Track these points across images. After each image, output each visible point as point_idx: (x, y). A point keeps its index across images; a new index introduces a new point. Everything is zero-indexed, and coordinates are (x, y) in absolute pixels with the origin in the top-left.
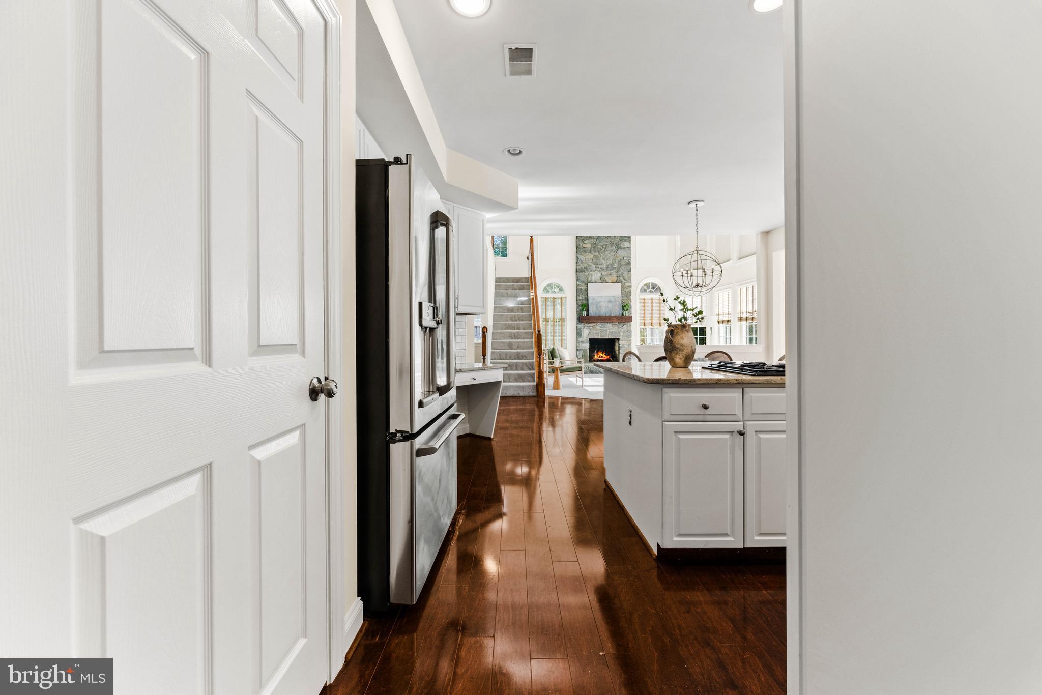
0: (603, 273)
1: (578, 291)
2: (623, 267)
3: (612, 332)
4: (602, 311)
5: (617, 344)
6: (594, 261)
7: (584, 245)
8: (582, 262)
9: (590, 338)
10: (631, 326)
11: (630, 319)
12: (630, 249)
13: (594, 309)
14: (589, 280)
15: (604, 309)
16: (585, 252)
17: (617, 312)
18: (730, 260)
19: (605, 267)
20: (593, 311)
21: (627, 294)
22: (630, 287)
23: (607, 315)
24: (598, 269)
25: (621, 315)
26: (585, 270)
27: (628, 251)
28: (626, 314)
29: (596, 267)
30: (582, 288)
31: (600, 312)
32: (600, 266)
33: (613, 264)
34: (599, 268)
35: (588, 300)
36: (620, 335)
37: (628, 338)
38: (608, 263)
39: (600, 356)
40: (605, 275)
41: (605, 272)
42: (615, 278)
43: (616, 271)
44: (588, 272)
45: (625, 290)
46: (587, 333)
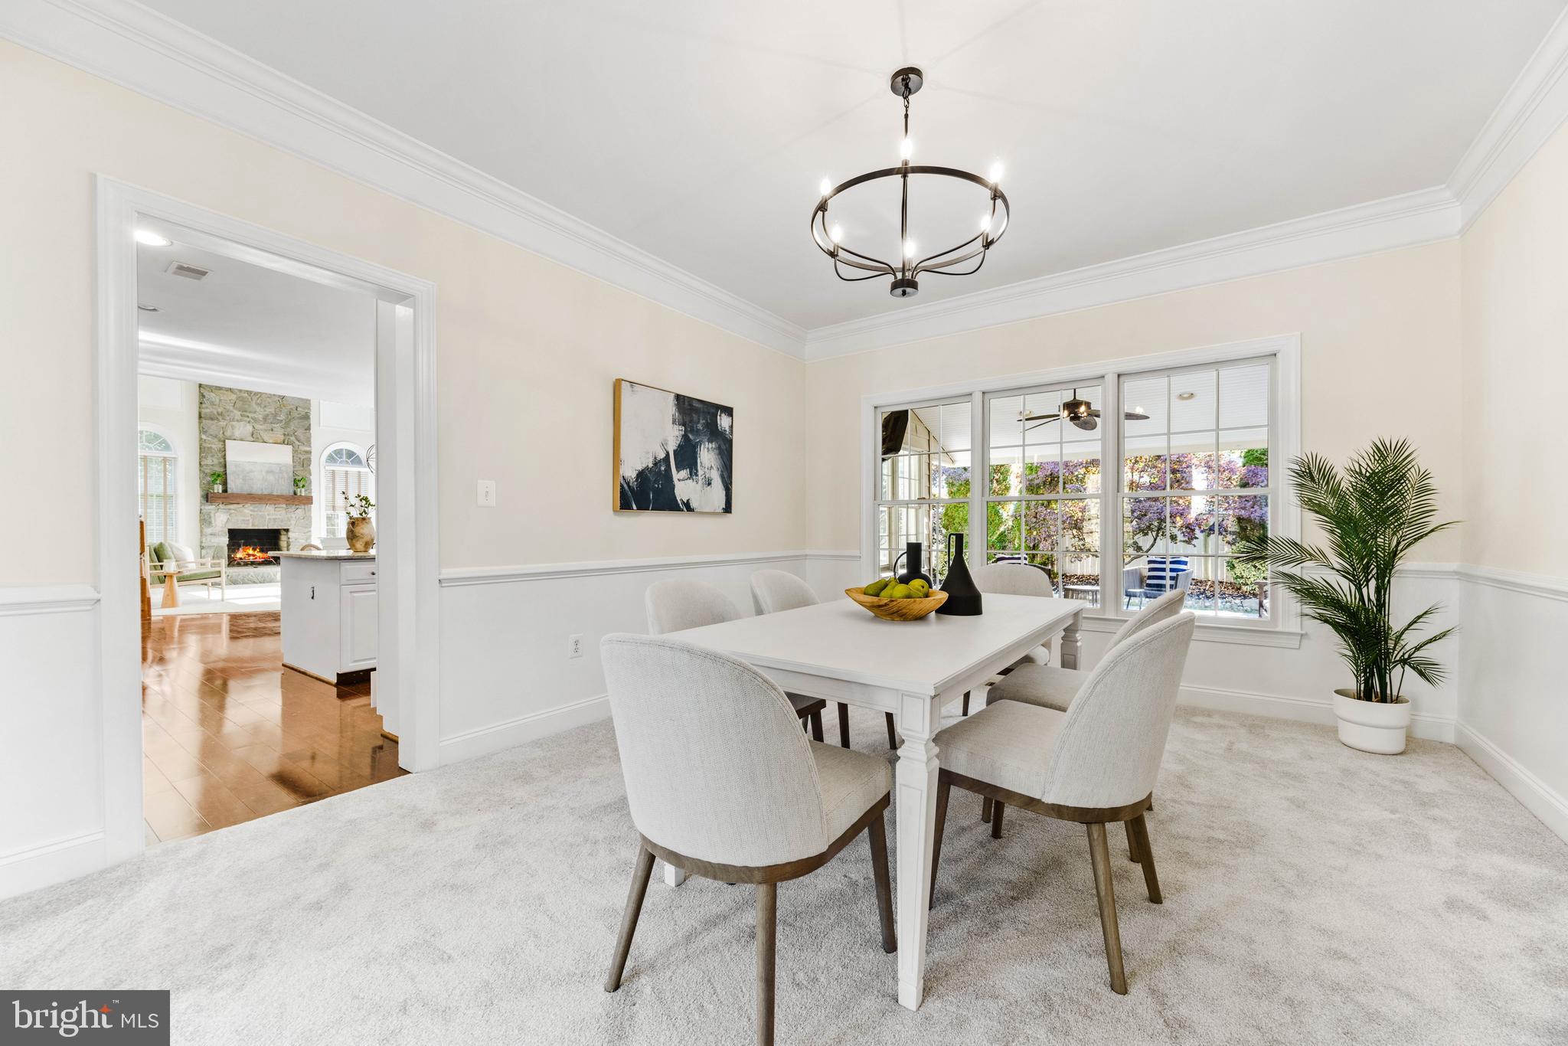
0: (257, 426)
1: (203, 451)
2: (296, 422)
3: (274, 519)
4: (254, 486)
5: (283, 538)
6: (237, 405)
8: (212, 404)
9: (230, 528)
10: (310, 510)
11: (308, 500)
13: (239, 482)
14: (228, 434)
15: (259, 483)
17: (286, 489)
19: (260, 417)
20: (236, 485)
21: (303, 461)
22: (310, 452)
23: (265, 492)
24: (247, 419)
25: (292, 493)
26: (220, 418)
28: (302, 492)
29: (241, 415)
30: (213, 446)
31: (251, 488)
32: (250, 415)
33: (275, 415)
34: (248, 417)
35: (225, 466)
36: (289, 523)
37: (306, 528)
38: (266, 413)
39: (249, 555)
40: (262, 430)
41: (260, 425)
42: (280, 437)
43: (283, 426)
44: (226, 422)
45: (299, 456)
46: (225, 520)
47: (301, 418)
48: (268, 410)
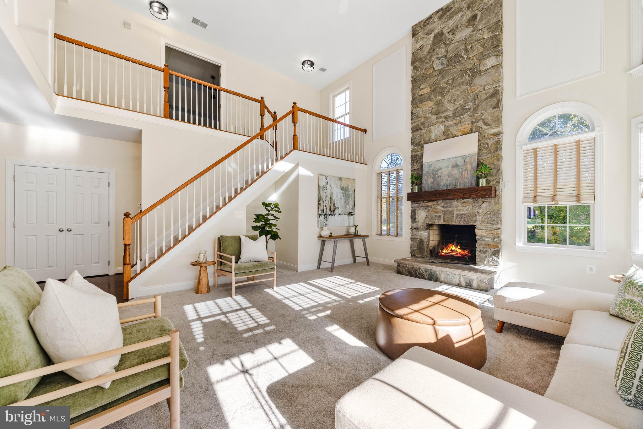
0: (449, 124)
1: (413, 159)
3: (461, 215)
4: (442, 183)
6: (434, 110)
7: (421, 93)
8: (418, 117)
10: (498, 204)
13: (430, 180)
14: (427, 139)
15: (445, 180)
16: (421, 101)
17: (466, 180)
19: (450, 113)
20: (428, 183)
22: (499, 134)
23: (450, 187)
24: (440, 120)
25: (473, 186)
26: (422, 127)
28: (483, 183)
29: (437, 118)
30: (418, 153)
31: (439, 185)
32: (443, 115)
33: (465, 105)
34: (441, 117)
35: (422, 168)
36: (474, 219)
38: (456, 107)
39: (452, 251)
40: (452, 126)
41: (450, 121)
42: (467, 126)
43: (471, 114)
44: (426, 129)
45: (486, 141)
46: (425, 216)
47: (491, 97)
48: (458, 104)
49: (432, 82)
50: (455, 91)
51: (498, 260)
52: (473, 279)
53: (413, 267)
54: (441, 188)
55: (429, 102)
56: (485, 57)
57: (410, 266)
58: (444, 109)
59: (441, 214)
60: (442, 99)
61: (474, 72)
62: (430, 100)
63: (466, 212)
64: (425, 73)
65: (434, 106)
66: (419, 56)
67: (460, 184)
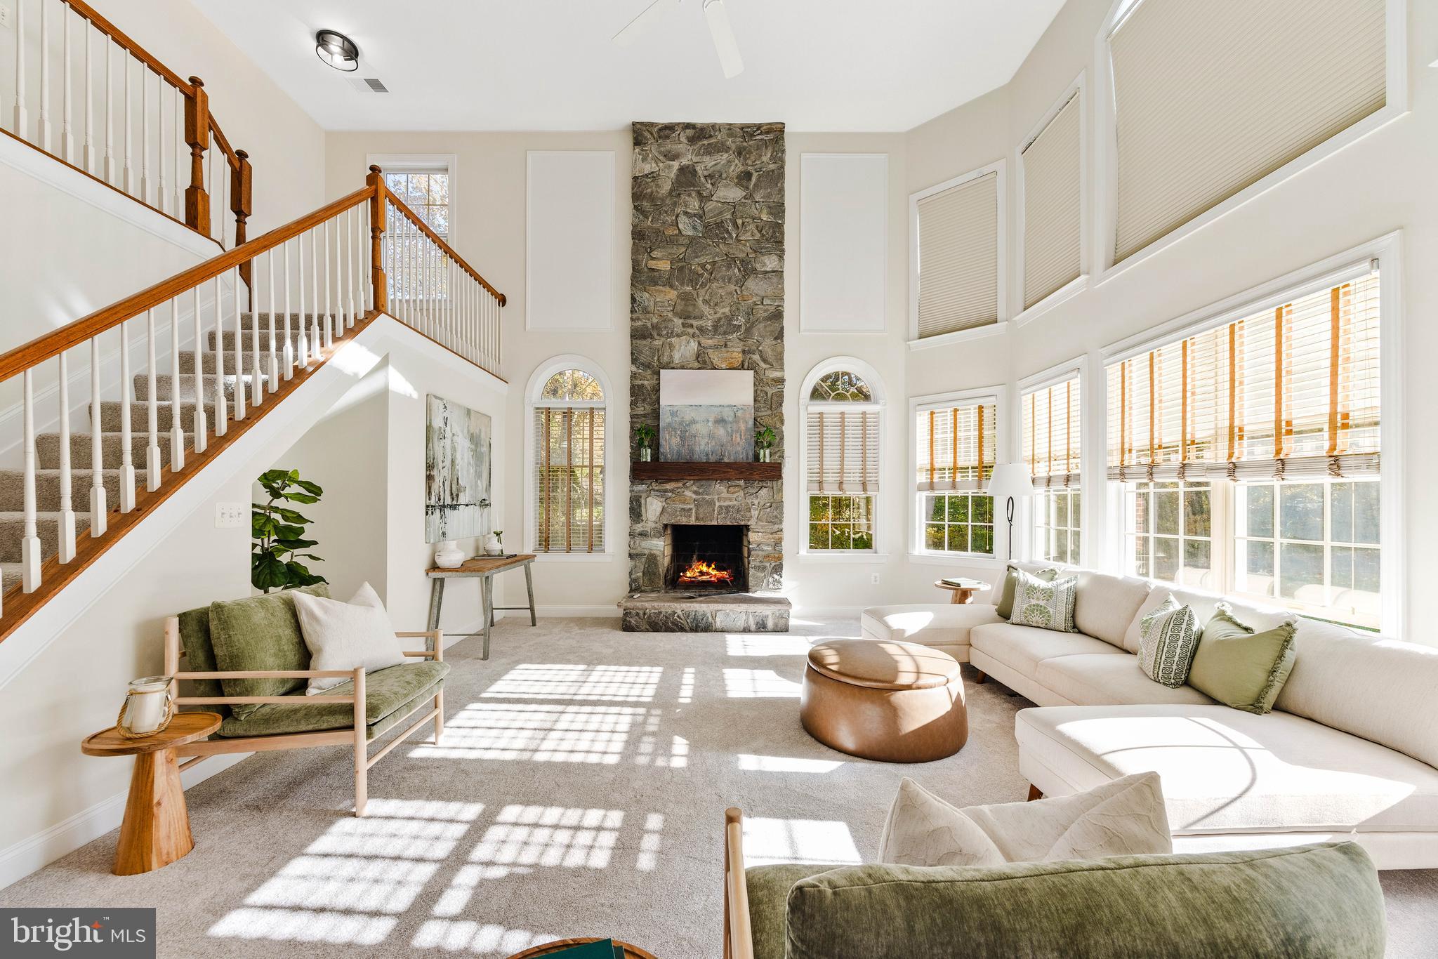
0: (705, 342)
1: (635, 392)
2: (761, 325)
3: (727, 507)
4: (697, 449)
5: (744, 541)
6: (678, 308)
7: (652, 264)
8: (646, 311)
9: (672, 523)
10: (780, 490)
11: (774, 472)
12: (782, 277)
13: (675, 441)
14: (665, 359)
15: (703, 443)
16: (654, 282)
17: (739, 449)
18: (1079, 275)
19: (709, 324)
20: (670, 445)
21: (770, 398)
22: (781, 381)
23: (713, 459)
24: (690, 331)
25: (751, 459)
26: (655, 334)
27: (775, 280)
28: (766, 456)
29: (683, 325)
30: (646, 383)
31: (692, 451)
33: (732, 317)
34: (692, 326)
35: (658, 416)
36: (748, 514)
37: (774, 523)
38: (718, 315)
39: (701, 573)
40: (711, 347)
41: (709, 339)
42: (738, 357)
43: (742, 337)
44: (663, 339)
45: (764, 389)
46: (660, 509)
47: (769, 318)
48: (721, 311)
49: (675, 254)
50: (717, 288)
51: (781, 580)
52: (767, 617)
53: (661, 613)
54: (696, 458)
55: (668, 289)
56: (763, 251)
57: (653, 611)
58: (697, 312)
59: (692, 506)
60: (694, 293)
61: (748, 270)
62: (671, 286)
63: (735, 503)
64: (661, 229)
65: (679, 301)
66: (649, 190)
67: (729, 455)
